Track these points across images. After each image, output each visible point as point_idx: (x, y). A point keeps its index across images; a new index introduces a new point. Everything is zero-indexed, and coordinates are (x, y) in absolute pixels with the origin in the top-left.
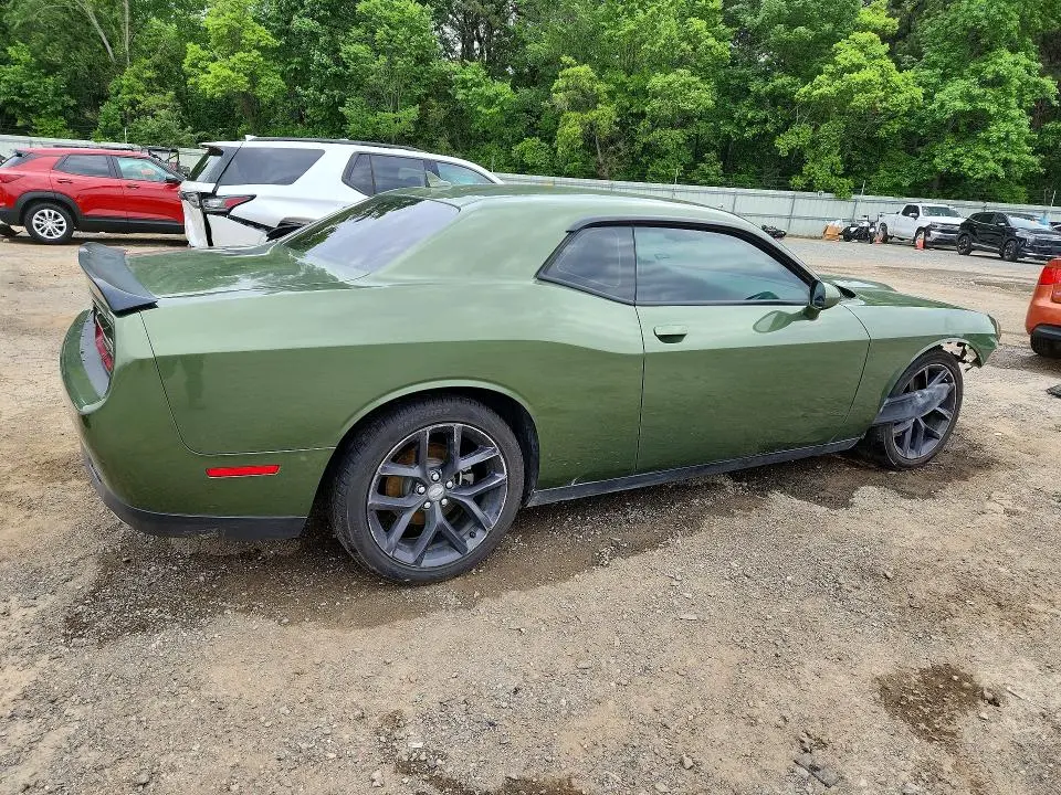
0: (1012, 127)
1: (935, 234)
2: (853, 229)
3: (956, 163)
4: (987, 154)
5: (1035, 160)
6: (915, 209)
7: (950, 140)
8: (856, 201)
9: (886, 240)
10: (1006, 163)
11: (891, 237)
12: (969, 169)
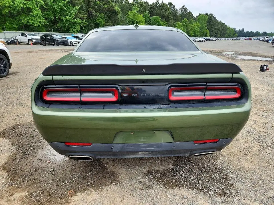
0: (38, 12)
1: (34, 41)
2: (9, 41)
3: (28, 22)
4: (35, 19)
5: (45, 21)
6: (25, 35)
7: (24, 16)
8: (4, 33)
9: (19, 43)
10: (40, 22)
11: (20, 43)
12: (32, 23)
